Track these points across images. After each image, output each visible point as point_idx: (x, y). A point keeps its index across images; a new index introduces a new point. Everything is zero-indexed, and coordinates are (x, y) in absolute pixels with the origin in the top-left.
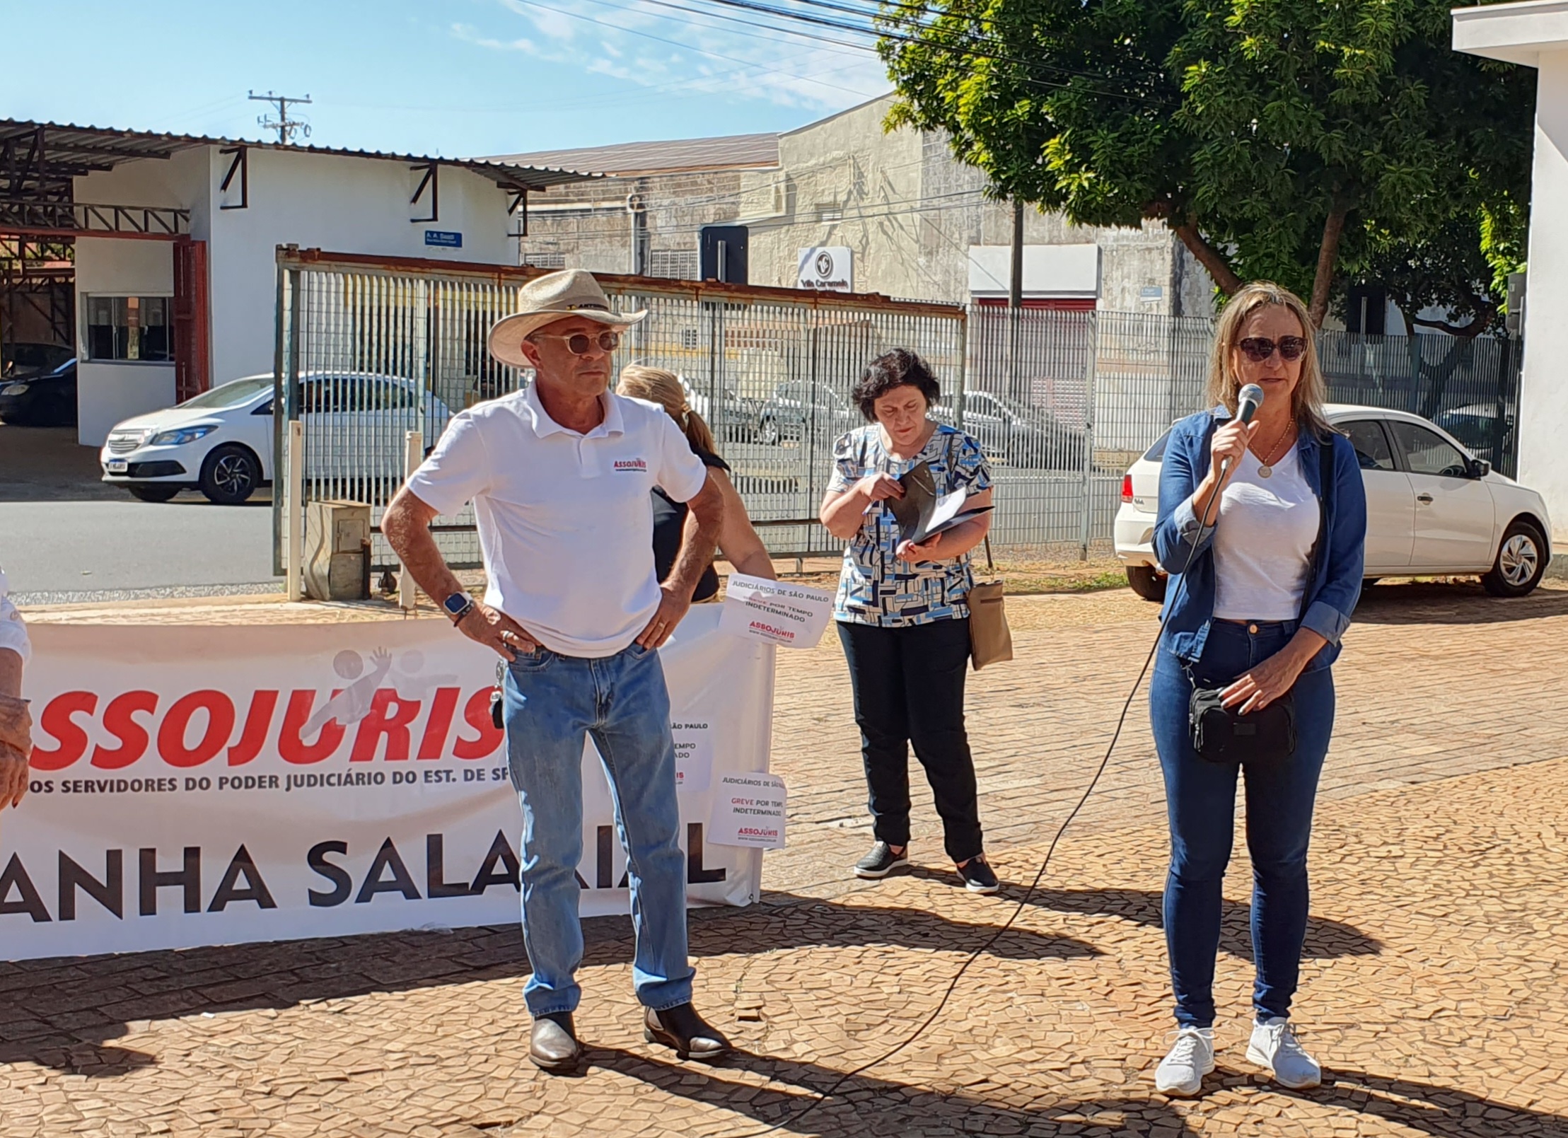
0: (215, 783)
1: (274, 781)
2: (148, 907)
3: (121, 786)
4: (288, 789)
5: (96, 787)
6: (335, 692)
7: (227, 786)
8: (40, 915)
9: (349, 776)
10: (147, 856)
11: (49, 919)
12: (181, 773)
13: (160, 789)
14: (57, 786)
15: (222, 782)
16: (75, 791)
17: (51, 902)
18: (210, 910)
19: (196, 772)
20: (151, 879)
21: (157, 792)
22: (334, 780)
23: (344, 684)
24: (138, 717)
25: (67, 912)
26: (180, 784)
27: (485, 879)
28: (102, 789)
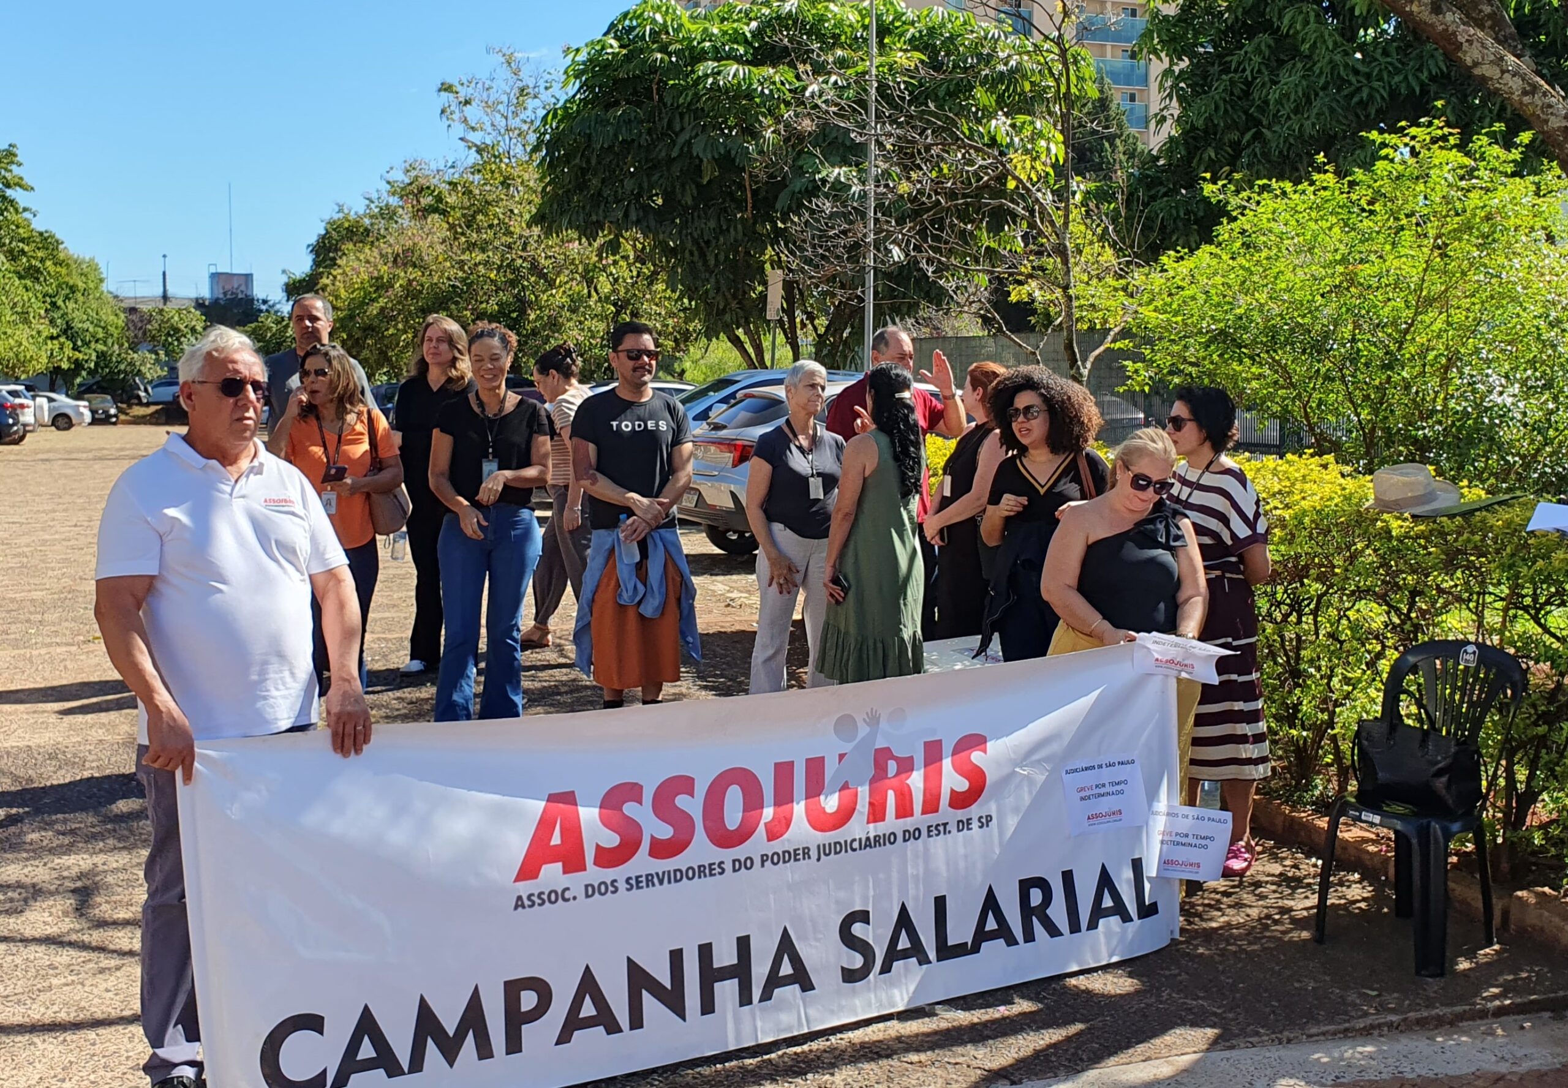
0: (757, 861)
1: (806, 852)
2: (708, 1006)
3: (677, 876)
4: (819, 859)
5: (656, 880)
6: (842, 756)
7: (768, 864)
8: (613, 1028)
9: (868, 839)
10: (705, 951)
11: (621, 1031)
12: (727, 855)
13: (711, 875)
14: (622, 885)
15: (764, 859)
16: (638, 888)
17: (622, 1014)
18: (761, 1001)
19: (740, 852)
20: (710, 976)
21: (709, 879)
22: (856, 845)
23: (847, 747)
24: (682, 801)
25: (636, 1022)
26: (728, 866)
27: (981, 936)
28: (661, 882)
